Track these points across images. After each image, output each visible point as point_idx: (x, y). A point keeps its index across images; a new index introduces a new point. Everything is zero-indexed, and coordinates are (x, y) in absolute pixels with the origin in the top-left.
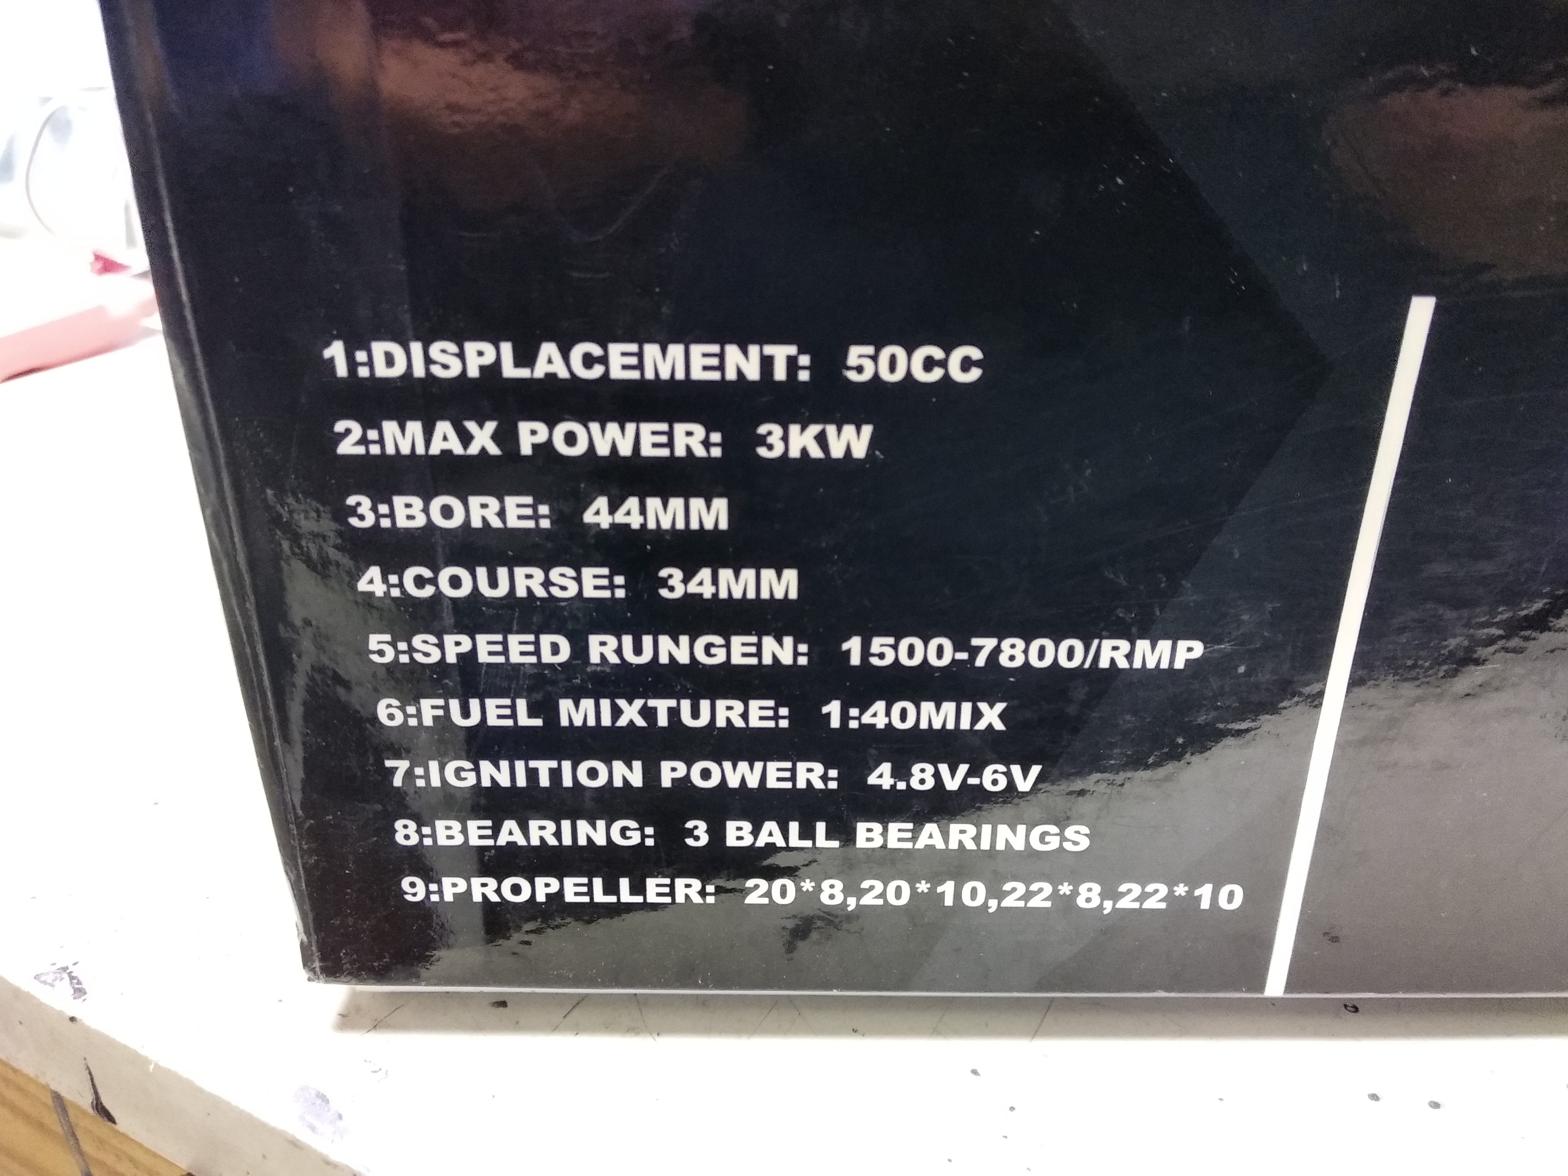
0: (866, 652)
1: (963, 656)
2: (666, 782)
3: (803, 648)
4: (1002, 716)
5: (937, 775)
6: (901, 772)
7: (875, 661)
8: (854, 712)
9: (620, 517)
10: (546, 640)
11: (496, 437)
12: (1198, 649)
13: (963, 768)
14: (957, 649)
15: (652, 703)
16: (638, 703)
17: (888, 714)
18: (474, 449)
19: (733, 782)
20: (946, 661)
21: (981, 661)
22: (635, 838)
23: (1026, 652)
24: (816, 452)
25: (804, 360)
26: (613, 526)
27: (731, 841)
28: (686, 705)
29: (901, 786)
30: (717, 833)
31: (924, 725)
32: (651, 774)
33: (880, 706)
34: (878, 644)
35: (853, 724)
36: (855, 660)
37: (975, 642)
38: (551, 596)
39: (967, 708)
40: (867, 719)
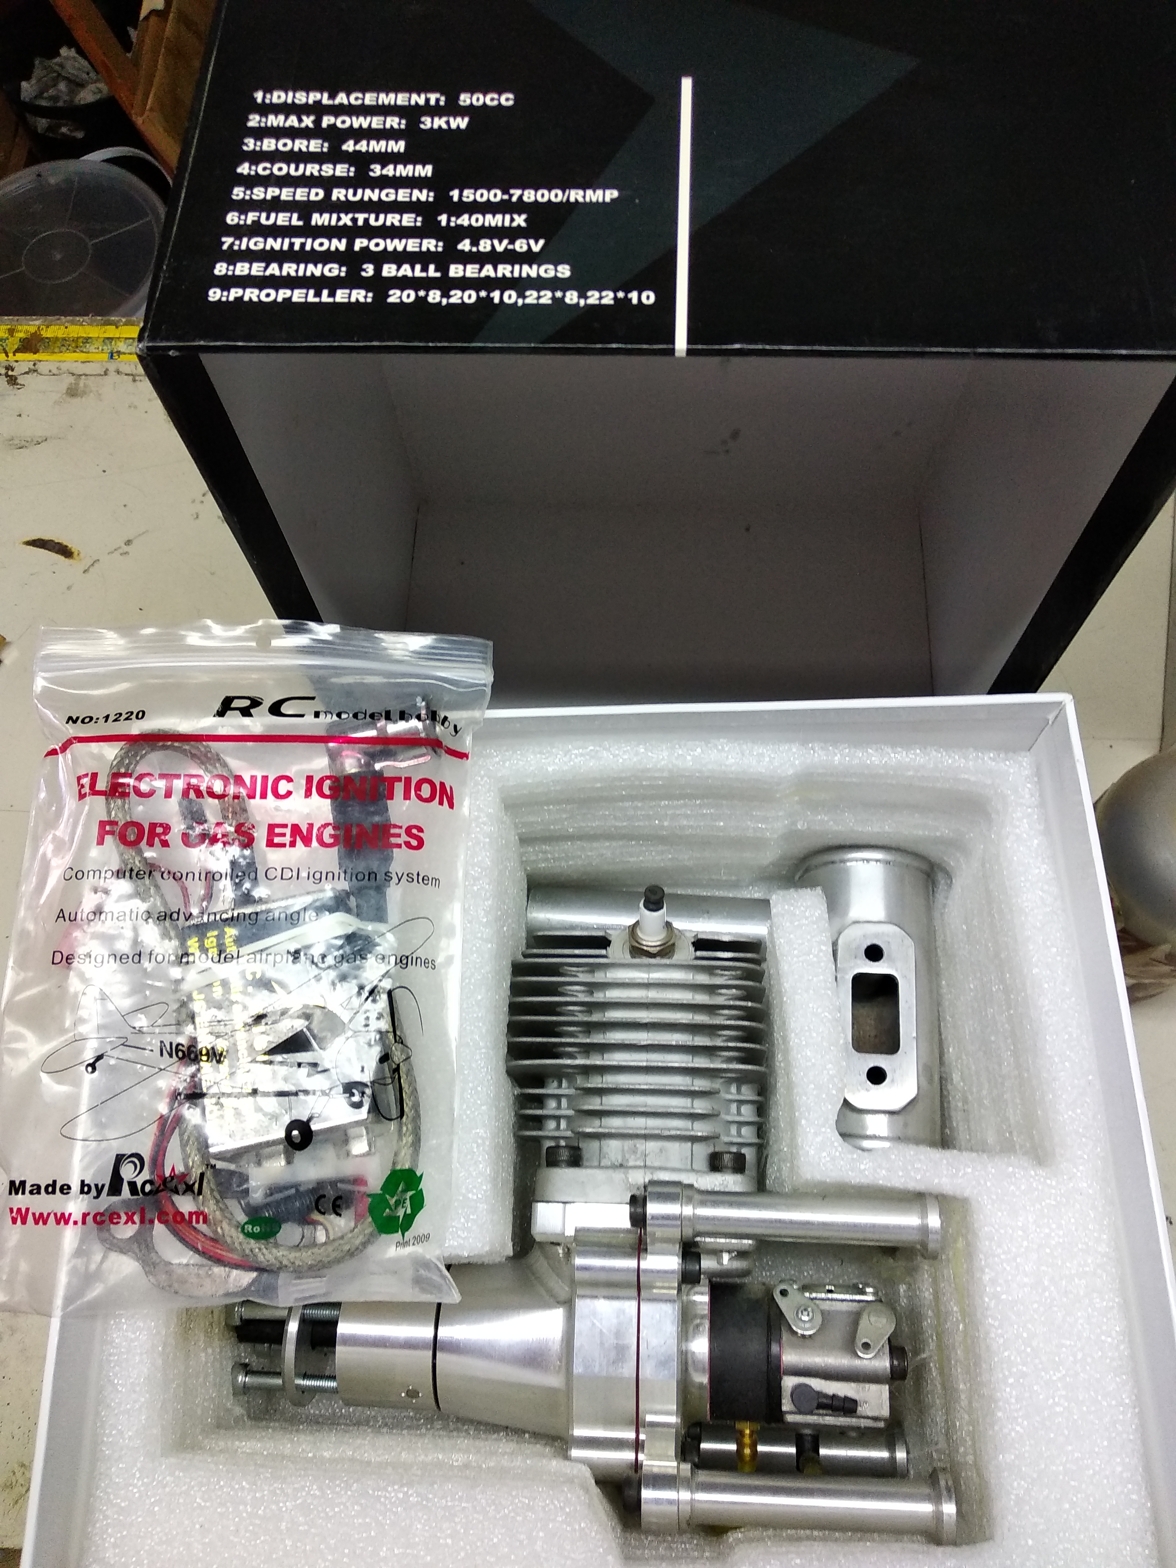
0: (461, 195)
1: (506, 197)
2: (357, 248)
3: (432, 194)
4: (525, 221)
5: (493, 246)
6: (475, 243)
7: (465, 199)
8: (453, 219)
9: (358, 148)
10: (314, 191)
11: (314, 122)
12: (615, 194)
13: (505, 242)
14: (503, 194)
15: (357, 215)
16: (350, 216)
17: (470, 219)
18: (303, 125)
19: (390, 248)
20: (498, 199)
21: (514, 199)
22: (335, 273)
23: (535, 196)
24: (444, 126)
25: (443, 98)
26: (355, 151)
27: (385, 273)
28: (373, 216)
29: (474, 249)
30: (378, 270)
31: (487, 224)
32: (351, 244)
33: (466, 216)
34: (466, 192)
35: (452, 224)
36: (456, 199)
37: (512, 191)
38: (321, 176)
39: (508, 217)
40: (459, 222)
